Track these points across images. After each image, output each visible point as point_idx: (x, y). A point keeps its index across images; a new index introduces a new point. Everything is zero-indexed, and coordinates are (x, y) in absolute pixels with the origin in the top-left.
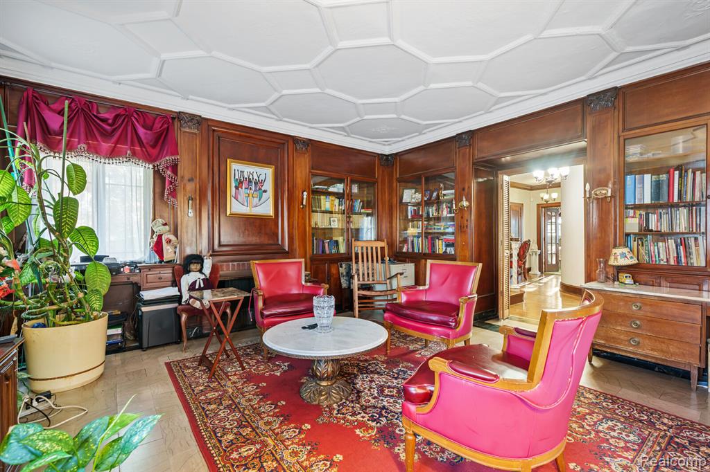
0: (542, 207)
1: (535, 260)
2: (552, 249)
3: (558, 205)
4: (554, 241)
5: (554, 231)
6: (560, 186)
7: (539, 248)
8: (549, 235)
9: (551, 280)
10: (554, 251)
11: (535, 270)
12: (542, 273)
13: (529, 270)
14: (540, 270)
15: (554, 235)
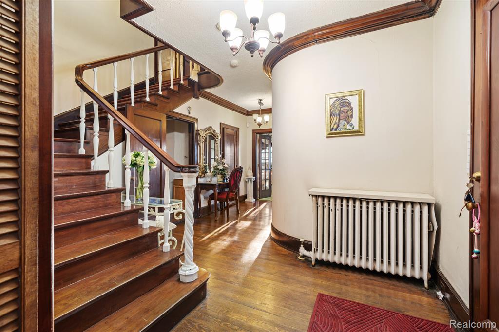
0: (257, 134)
1: (251, 186)
2: (265, 174)
3: (270, 131)
4: (267, 168)
5: (267, 158)
6: (271, 113)
7: (254, 175)
8: (263, 161)
9: (265, 207)
10: (267, 177)
11: (251, 199)
12: (257, 200)
13: (245, 197)
14: (255, 197)
15: (267, 161)
